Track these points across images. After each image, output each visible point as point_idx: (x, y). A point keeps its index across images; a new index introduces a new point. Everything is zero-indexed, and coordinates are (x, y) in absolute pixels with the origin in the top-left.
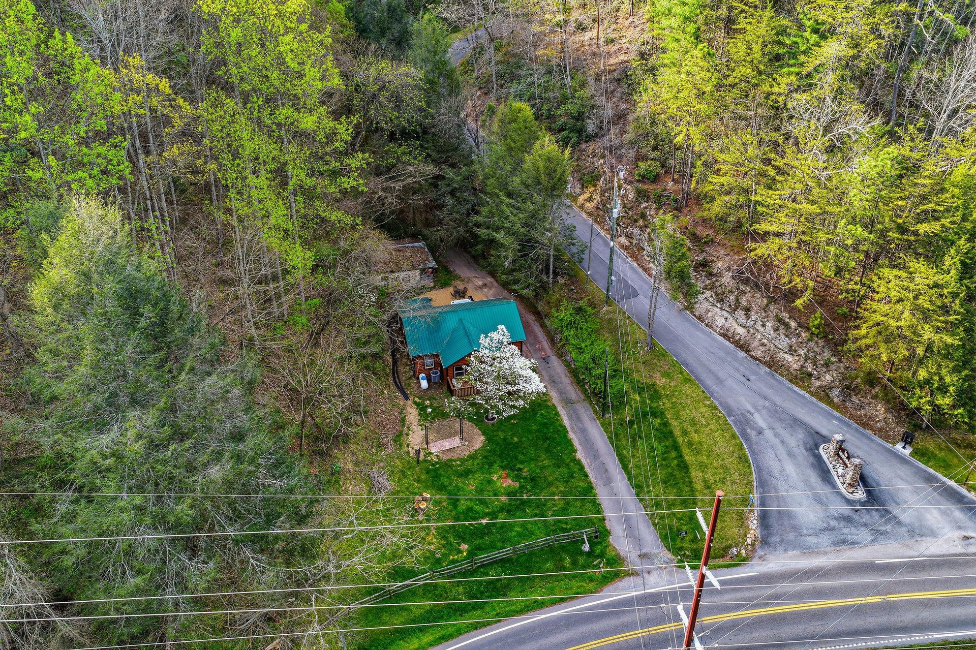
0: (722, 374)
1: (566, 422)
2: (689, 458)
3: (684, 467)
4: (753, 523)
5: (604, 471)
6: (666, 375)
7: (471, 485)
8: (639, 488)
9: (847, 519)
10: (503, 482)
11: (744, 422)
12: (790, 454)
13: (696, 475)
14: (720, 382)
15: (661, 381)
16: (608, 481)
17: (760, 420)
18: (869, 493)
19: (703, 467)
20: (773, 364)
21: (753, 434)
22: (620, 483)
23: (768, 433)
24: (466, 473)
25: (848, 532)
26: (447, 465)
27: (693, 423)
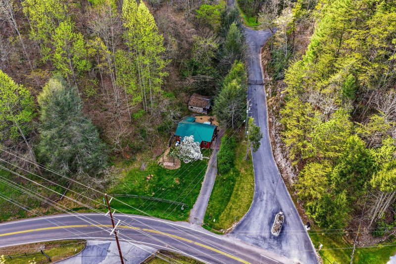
0: (265, 177)
1: (207, 172)
2: (232, 198)
3: (228, 200)
4: (234, 226)
5: (206, 190)
6: (246, 170)
7: (167, 178)
8: (211, 199)
9: (264, 239)
10: (176, 181)
11: (259, 195)
12: (265, 212)
13: (230, 204)
14: (263, 179)
15: (243, 171)
16: (204, 194)
17: (265, 197)
18: (280, 235)
19: (234, 202)
20: (286, 181)
21: (259, 199)
22: (207, 196)
23: (264, 202)
24: (168, 174)
25: (261, 242)
26: (165, 170)
27: (243, 188)
